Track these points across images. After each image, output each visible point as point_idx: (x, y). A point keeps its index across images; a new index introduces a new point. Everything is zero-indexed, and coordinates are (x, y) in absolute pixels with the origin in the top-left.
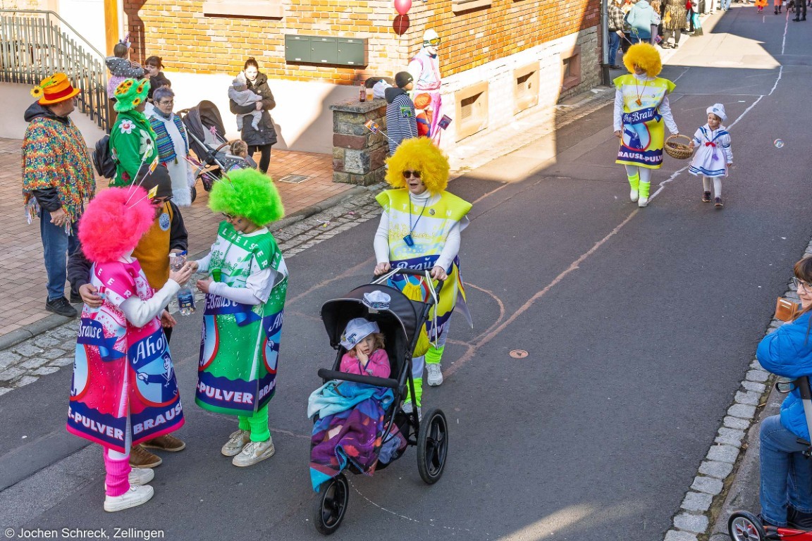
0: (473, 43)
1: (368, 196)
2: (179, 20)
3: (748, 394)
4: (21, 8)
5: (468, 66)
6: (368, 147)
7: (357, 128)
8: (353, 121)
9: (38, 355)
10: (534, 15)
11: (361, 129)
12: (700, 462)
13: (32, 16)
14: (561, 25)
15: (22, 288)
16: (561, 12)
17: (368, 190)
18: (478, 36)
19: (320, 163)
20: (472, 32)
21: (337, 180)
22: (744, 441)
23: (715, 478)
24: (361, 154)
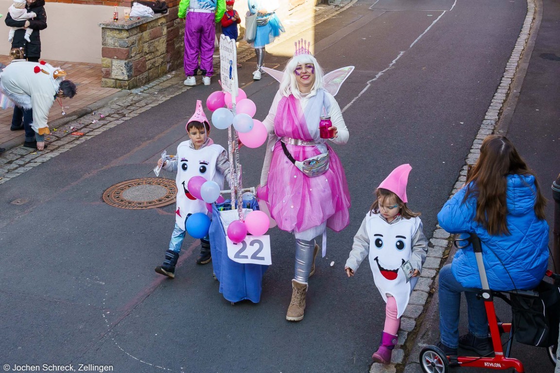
3: (436, 249)
7: (122, 42)
8: (118, 36)
11: (125, 42)
17: (131, 93)
19: (91, 71)
21: (106, 86)
22: (431, 287)
23: (410, 318)
24: (125, 63)
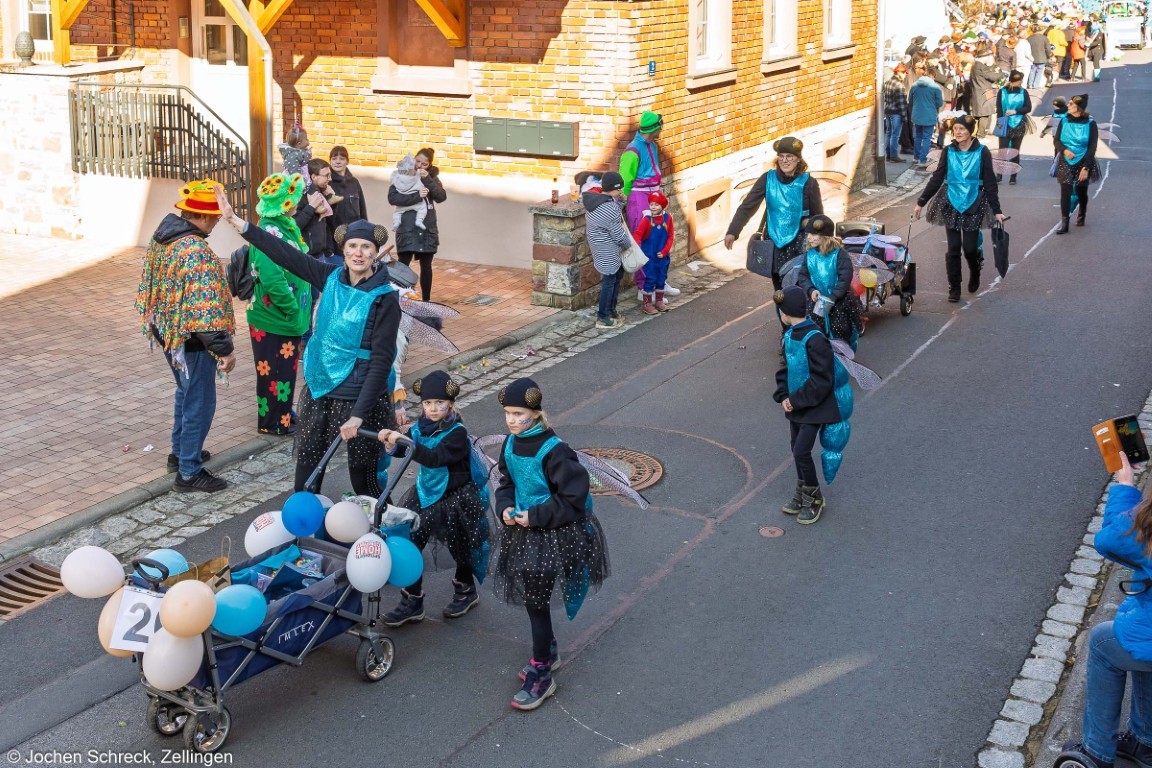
0: (712, 128)
1: (576, 323)
2: (340, 97)
3: (1075, 590)
4: (146, 81)
5: (705, 158)
6: (578, 260)
7: (563, 237)
8: (558, 227)
9: (159, 522)
10: (791, 93)
11: (568, 237)
12: (1013, 681)
13: (161, 92)
14: (825, 107)
15: (140, 435)
16: (825, 90)
17: (576, 316)
18: (718, 119)
19: (515, 280)
20: (710, 115)
21: (537, 303)
22: (1070, 653)
23: (1033, 702)
24: (568, 270)
